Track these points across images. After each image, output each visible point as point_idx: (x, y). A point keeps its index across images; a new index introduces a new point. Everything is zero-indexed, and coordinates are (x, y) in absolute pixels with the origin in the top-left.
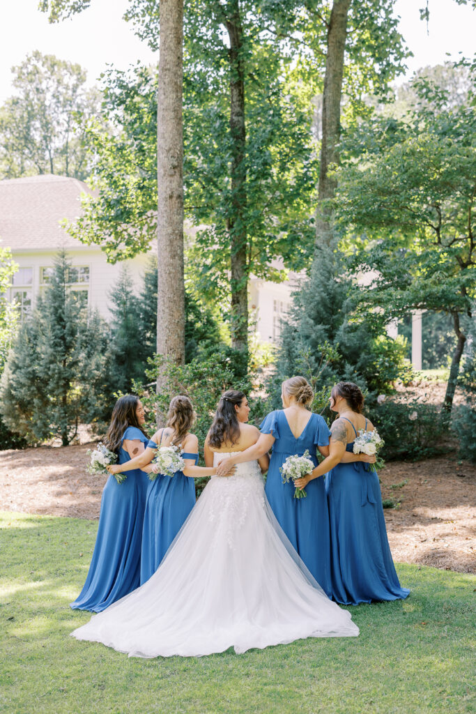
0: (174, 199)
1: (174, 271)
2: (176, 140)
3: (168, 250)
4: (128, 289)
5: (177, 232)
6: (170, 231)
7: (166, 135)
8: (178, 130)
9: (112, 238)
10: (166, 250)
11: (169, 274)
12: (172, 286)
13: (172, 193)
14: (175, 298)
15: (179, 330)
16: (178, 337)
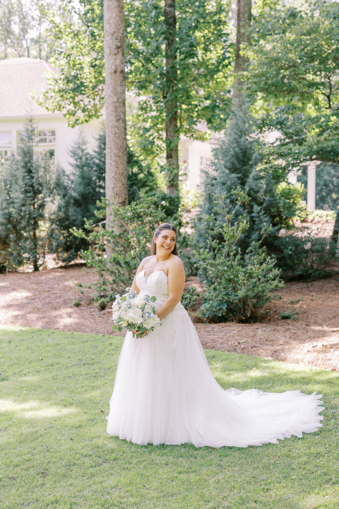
0: (118, 73)
1: (118, 132)
2: (119, 25)
3: (114, 115)
4: (84, 147)
5: (120, 100)
6: (115, 99)
7: (111, 21)
8: (119, 16)
9: (72, 107)
10: (112, 114)
11: (115, 134)
12: (117, 144)
13: (116, 68)
14: (120, 154)
15: (123, 179)
16: (123, 185)
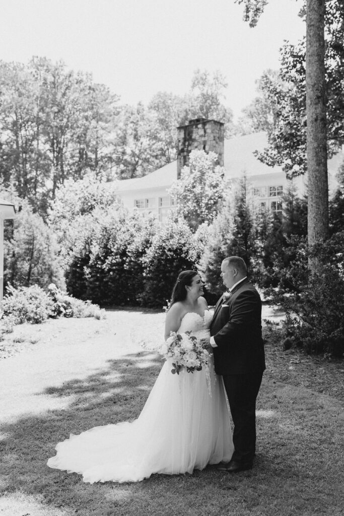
0: (319, 121)
1: (319, 175)
2: (320, 77)
3: (315, 160)
5: (321, 146)
6: (316, 145)
7: (312, 75)
8: (320, 69)
9: (289, 162)
10: (313, 159)
11: (316, 177)
12: (318, 187)
13: (317, 117)
14: (321, 195)
15: (324, 219)
16: (323, 224)
